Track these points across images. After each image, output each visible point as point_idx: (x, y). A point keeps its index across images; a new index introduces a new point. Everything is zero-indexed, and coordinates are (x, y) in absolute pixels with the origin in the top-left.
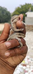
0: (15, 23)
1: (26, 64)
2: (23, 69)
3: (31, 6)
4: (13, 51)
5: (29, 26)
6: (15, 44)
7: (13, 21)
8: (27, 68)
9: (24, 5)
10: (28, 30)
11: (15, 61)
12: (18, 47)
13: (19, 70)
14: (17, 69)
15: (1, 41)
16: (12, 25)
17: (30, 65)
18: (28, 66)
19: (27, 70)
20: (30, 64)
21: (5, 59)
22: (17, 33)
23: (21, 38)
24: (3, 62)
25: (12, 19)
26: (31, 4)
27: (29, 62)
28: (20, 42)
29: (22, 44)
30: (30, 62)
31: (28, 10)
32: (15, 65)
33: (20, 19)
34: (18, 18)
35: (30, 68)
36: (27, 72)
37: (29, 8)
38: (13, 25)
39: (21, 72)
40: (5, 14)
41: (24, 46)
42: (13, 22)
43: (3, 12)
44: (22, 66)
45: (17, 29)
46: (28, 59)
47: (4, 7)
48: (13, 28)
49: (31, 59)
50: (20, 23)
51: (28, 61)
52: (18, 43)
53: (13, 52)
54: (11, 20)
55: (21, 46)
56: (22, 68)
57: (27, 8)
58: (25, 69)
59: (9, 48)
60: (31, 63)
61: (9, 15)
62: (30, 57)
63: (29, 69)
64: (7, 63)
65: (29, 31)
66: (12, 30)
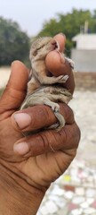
0: (44, 58)
1: (73, 184)
2: (66, 199)
3: (89, 18)
4: (39, 138)
5: (83, 75)
6: (44, 118)
7: (35, 53)
8: (78, 196)
9: (69, 14)
10: (81, 85)
11: (44, 169)
12: (53, 126)
13: (54, 201)
14: (48, 200)
15: (3, 113)
16: (34, 65)
17: (86, 189)
18: (79, 191)
19: (76, 201)
20: (85, 185)
21: (15, 165)
22: (47, 89)
23: (59, 101)
24: (8, 172)
25: (34, 50)
26: (88, 11)
27: (82, 179)
28: (57, 114)
29: (62, 119)
30: (86, 178)
31: (82, 27)
32: (44, 180)
33: (56, 47)
34: (50, 45)
35: (85, 196)
36: (78, 207)
37: (83, 24)
38: (37, 65)
39: (59, 208)
40: (12, 41)
41: (68, 126)
42: (37, 57)
43: (7, 35)
44: (61, 192)
45: (48, 76)
46: (80, 170)
47: (10, 20)
48: (36, 76)
49: (88, 169)
50: (56, 57)
51: (80, 176)
52: (51, 117)
53: (37, 141)
54: (32, 51)
55: (60, 124)
56: (63, 196)
57: (77, 22)
58: (71, 200)
59: (27, 129)
60: (87, 182)
61: (24, 42)
62: (86, 165)
63: (83, 199)
64: (20, 176)
65: (82, 89)
66: (33, 80)
